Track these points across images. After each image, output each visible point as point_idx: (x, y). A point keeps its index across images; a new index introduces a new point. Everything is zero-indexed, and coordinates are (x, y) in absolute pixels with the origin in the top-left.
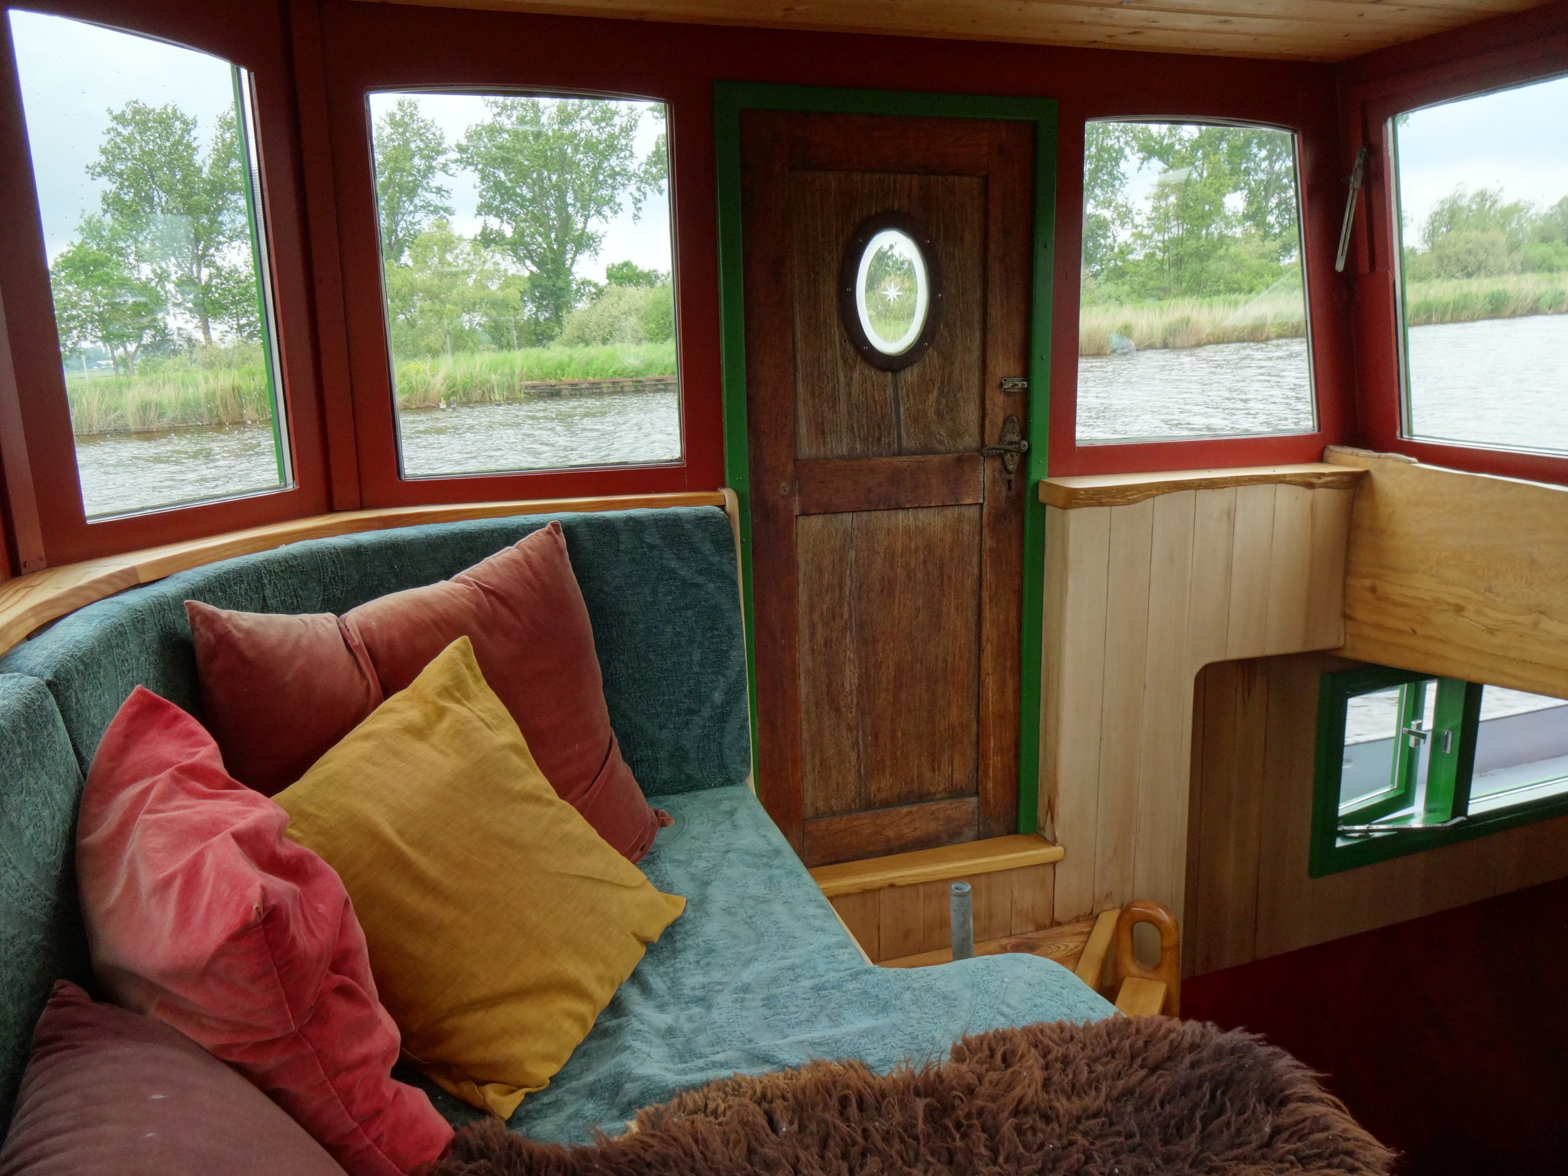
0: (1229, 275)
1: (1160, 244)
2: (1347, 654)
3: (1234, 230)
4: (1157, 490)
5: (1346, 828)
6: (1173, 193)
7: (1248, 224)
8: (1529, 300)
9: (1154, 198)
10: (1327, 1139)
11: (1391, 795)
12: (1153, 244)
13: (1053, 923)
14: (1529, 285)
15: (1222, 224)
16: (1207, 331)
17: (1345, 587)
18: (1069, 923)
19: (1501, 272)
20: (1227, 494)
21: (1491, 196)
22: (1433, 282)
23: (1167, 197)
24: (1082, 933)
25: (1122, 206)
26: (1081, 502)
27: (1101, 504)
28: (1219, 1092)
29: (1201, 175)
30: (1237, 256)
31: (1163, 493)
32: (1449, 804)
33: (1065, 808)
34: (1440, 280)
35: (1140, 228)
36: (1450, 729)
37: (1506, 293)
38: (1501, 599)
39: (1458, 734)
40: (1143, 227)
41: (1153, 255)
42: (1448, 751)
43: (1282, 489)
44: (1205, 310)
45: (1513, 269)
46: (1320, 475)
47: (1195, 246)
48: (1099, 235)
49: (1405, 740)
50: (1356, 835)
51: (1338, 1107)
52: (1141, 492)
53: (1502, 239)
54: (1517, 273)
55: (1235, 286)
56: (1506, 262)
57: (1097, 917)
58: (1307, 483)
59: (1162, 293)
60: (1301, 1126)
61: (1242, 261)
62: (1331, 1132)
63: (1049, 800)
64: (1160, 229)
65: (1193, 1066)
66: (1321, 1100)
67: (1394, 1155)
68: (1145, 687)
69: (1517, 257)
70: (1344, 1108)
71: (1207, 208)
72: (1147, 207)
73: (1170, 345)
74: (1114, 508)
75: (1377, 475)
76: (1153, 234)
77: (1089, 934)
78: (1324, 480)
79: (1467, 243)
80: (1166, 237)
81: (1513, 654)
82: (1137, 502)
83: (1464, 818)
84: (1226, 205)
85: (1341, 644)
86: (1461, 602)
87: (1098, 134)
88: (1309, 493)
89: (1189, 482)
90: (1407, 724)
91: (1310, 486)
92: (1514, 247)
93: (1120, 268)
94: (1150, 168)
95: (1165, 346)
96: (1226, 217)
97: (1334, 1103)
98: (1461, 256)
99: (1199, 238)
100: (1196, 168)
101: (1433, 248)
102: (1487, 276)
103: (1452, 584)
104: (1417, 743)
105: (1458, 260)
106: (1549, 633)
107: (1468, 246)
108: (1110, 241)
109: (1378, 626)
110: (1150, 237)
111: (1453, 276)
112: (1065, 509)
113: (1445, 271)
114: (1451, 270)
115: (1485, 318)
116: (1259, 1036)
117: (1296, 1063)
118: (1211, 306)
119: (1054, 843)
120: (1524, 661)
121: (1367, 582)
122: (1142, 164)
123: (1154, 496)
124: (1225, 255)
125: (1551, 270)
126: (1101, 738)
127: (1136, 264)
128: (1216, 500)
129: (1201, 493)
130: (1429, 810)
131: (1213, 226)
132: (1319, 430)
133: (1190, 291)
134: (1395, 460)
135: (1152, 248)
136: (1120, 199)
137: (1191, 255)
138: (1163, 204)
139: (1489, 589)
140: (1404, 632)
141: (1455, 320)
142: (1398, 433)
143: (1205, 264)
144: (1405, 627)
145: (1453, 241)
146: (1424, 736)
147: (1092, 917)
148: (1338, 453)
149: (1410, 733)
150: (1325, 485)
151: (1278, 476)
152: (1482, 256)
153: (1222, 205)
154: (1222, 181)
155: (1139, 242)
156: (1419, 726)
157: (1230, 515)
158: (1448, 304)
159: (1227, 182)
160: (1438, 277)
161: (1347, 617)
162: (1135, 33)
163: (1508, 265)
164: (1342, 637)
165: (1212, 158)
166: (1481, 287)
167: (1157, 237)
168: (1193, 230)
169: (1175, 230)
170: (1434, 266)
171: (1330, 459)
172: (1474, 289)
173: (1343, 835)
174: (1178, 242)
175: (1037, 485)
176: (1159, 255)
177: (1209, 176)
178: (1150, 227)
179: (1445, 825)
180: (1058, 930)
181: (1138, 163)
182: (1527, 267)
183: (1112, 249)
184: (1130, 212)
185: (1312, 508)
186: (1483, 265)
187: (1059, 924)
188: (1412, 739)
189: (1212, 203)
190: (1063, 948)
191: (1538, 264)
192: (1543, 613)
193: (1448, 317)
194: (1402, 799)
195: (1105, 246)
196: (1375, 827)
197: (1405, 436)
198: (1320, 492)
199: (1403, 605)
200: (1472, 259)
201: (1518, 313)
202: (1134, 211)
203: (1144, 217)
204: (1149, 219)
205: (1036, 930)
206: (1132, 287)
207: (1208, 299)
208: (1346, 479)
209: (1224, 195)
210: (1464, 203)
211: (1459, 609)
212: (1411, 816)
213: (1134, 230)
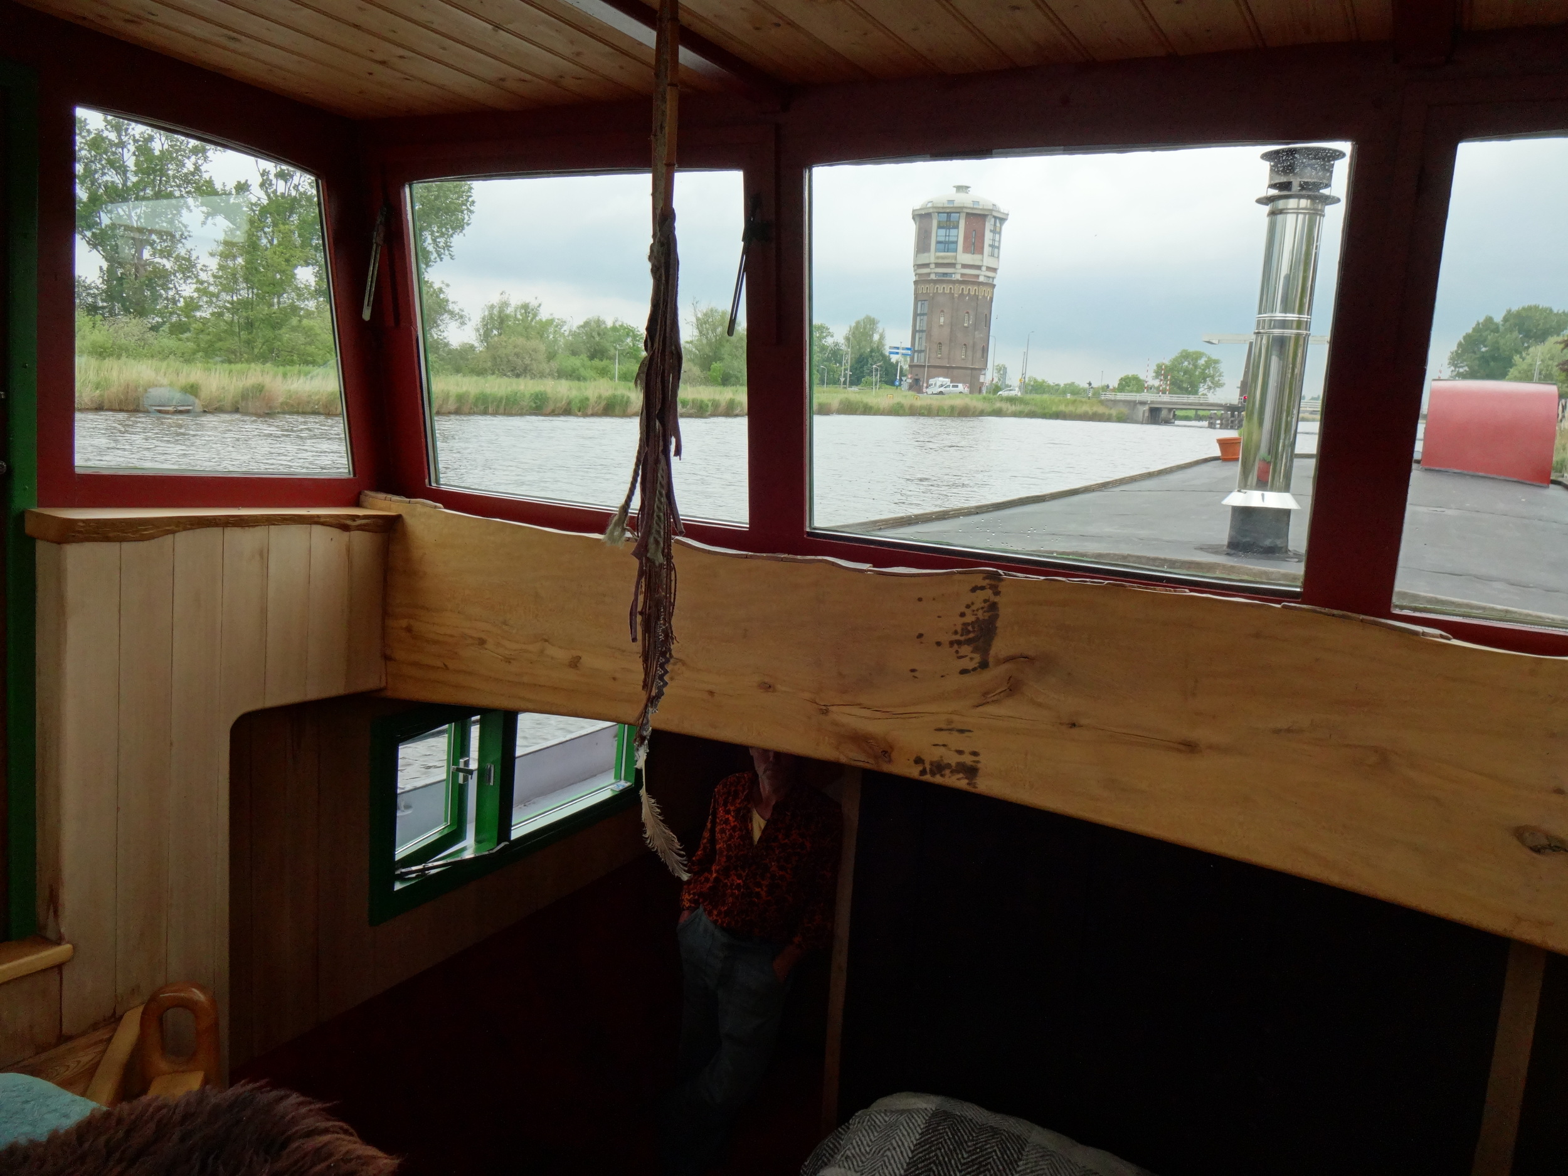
0: (303, 347)
1: (228, 305)
2: (389, 694)
3: (306, 302)
4: (177, 526)
5: (403, 870)
6: (242, 255)
7: (322, 299)
8: (563, 403)
9: (221, 256)
10: (329, 1167)
11: (446, 832)
12: (220, 303)
13: (63, 1038)
14: (562, 389)
15: (293, 295)
16: (281, 400)
17: (384, 628)
18: (83, 1034)
19: (542, 375)
20: (258, 533)
21: (533, 310)
22: (489, 377)
23: (234, 258)
24: (101, 1041)
25: (184, 259)
26: (81, 536)
27: (107, 539)
28: (210, 1160)
29: (271, 242)
30: (311, 329)
31: (185, 529)
32: (495, 833)
33: (70, 897)
34: (494, 376)
35: (206, 285)
36: (493, 763)
37: (546, 394)
38: (514, 631)
39: (499, 767)
40: (209, 284)
41: (221, 315)
42: (492, 784)
43: (317, 530)
44: (279, 378)
45: (551, 374)
46: (354, 518)
47: (265, 312)
48: (159, 286)
49: (455, 777)
50: (414, 875)
51: (346, 1132)
52: (158, 527)
53: (542, 347)
54: (553, 378)
55: (310, 359)
56: (545, 367)
57: (121, 1017)
58: (342, 525)
59: (231, 358)
60: (300, 1164)
61: (316, 335)
62: (333, 1158)
63: (52, 891)
64: (227, 289)
65: (183, 1139)
66: (326, 1131)
67: (397, 1162)
68: (171, 744)
69: (554, 365)
70: (351, 1130)
71: (278, 276)
72: (213, 264)
73: (240, 410)
74: (125, 545)
75: (409, 521)
76: (219, 293)
77: (109, 1040)
78: (359, 522)
79: (515, 347)
80: (235, 298)
81: (525, 679)
82: (154, 538)
83: (507, 843)
84: (298, 277)
85: (383, 684)
86: (483, 636)
87: (155, 176)
88: (345, 536)
89: (215, 518)
90: (456, 762)
91: (345, 528)
92: (551, 356)
93: (185, 323)
94: (215, 225)
95: (236, 410)
96: (299, 289)
97: (341, 1128)
98: (510, 358)
99: (271, 305)
100: (265, 233)
101: (487, 348)
102: (532, 378)
103: (476, 620)
104: (466, 779)
105: (509, 361)
106: (552, 658)
107: (516, 350)
108: (171, 293)
109: (416, 664)
110: (217, 296)
111: (505, 375)
112: (59, 543)
113: (499, 370)
114: (503, 369)
115: (531, 414)
116: (262, 1082)
117: (301, 1099)
118: (285, 375)
119: (59, 941)
120: (535, 685)
121: (404, 623)
122: (206, 218)
123: (173, 532)
124: (298, 327)
125: (579, 379)
126: (118, 809)
127: (204, 321)
128: (248, 539)
129: (229, 531)
130: (478, 841)
131: (285, 295)
132: (355, 475)
133: (263, 358)
134: (424, 505)
135: (220, 307)
136: (182, 251)
137: (263, 321)
138: (231, 263)
139: (505, 623)
140: (438, 668)
141: (508, 413)
142: (427, 481)
143: (277, 332)
144: (439, 664)
145: (504, 344)
146: (471, 772)
147: (114, 1020)
148: (373, 497)
149: (459, 770)
150: (360, 528)
151: (312, 517)
152: (527, 361)
153: (293, 276)
154: (293, 252)
155: (205, 299)
156: (467, 763)
157: (263, 555)
158: (501, 398)
159: (298, 253)
160: (493, 374)
161: (387, 658)
162: (132, 21)
163: (547, 371)
164: (384, 677)
165: (282, 227)
166: (526, 387)
167: (224, 296)
168: (264, 296)
169: (244, 293)
170: (489, 364)
171: (365, 504)
172: (522, 387)
173: (402, 878)
174: (246, 304)
175: (21, 516)
176: (228, 316)
177: (280, 244)
178: (217, 286)
179: (491, 852)
180: (70, 1045)
181: (202, 217)
182: (562, 374)
183: (175, 302)
184: (194, 266)
185: (349, 550)
186: (528, 368)
187: (70, 1038)
188: (461, 775)
189: (282, 272)
190: (72, 1065)
191: (570, 373)
192: (546, 641)
193: (501, 410)
194: (454, 835)
195: (167, 299)
196: (430, 865)
197: (434, 484)
198: (357, 535)
199: (435, 642)
200: (519, 362)
201: (556, 413)
202: (199, 266)
203: (210, 273)
204: (214, 276)
205: (37, 1053)
206: (198, 345)
207: (281, 368)
208: (380, 522)
209: (296, 267)
210: (509, 311)
211: (482, 642)
212: (463, 849)
213: (199, 286)
